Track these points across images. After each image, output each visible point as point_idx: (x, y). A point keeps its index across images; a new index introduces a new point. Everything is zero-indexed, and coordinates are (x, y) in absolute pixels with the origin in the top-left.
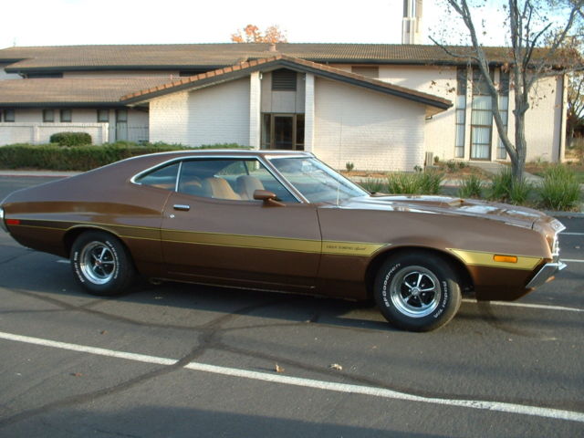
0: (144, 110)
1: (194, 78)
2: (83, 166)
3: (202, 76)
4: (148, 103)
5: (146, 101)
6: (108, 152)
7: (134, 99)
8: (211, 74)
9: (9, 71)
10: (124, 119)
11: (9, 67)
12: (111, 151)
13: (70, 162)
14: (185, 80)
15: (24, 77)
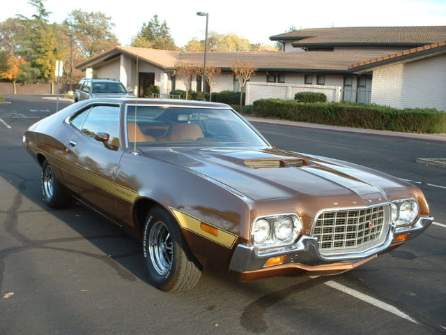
0: (369, 77)
1: (406, 52)
2: (311, 119)
3: (413, 51)
4: (372, 72)
5: (370, 70)
6: (329, 109)
7: (359, 68)
8: (420, 49)
9: (295, 46)
10: (350, 84)
11: (296, 42)
12: (332, 108)
13: (302, 115)
14: (399, 53)
15: (306, 50)
